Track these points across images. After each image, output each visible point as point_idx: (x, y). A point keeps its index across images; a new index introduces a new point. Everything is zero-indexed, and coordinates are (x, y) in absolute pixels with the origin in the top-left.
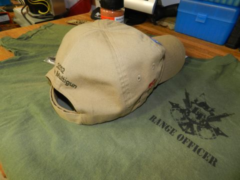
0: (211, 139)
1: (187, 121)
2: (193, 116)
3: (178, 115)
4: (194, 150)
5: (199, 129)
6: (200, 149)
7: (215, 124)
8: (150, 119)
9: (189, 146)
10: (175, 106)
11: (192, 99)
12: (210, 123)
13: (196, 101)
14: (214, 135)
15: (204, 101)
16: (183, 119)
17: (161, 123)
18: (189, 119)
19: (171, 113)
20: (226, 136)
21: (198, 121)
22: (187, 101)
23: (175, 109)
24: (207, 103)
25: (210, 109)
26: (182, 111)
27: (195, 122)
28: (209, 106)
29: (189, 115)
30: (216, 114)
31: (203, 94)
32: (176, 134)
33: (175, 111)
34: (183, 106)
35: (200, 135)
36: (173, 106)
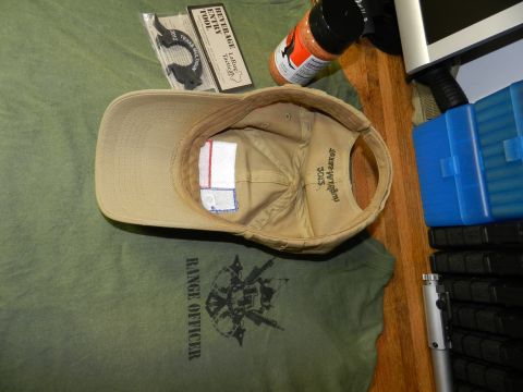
0: (222, 334)
1: (225, 296)
2: (239, 295)
3: (225, 280)
4: (190, 331)
5: (224, 315)
6: (197, 335)
7: (247, 323)
8: (188, 260)
9: (190, 324)
10: (237, 268)
11: (265, 275)
12: (245, 319)
13: (267, 281)
14: (230, 333)
15: (275, 288)
16: (224, 290)
17: (194, 275)
18: (229, 296)
19: (220, 272)
20: (241, 344)
21: (235, 306)
22: (256, 273)
23: (232, 270)
24: (274, 296)
25: (267, 304)
26: (235, 280)
27: (230, 304)
28: (272, 300)
29: (235, 291)
30: (265, 314)
31: (287, 280)
32: (194, 301)
33: (227, 274)
34: (244, 274)
35: (216, 322)
36: (233, 267)
